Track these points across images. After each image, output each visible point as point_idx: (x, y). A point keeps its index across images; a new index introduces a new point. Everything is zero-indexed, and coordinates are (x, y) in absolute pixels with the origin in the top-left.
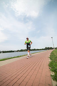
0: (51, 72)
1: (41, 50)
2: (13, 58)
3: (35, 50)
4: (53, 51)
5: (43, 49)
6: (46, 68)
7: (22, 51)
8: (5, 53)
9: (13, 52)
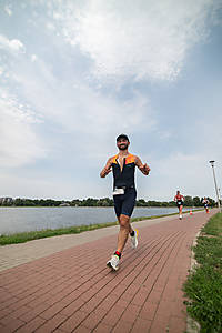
0: (189, 319)
1: (164, 205)
2: (56, 234)
3: (141, 203)
4: (217, 216)
6: (174, 300)
7: (90, 203)
8: (27, 205)
9: (58, 204)
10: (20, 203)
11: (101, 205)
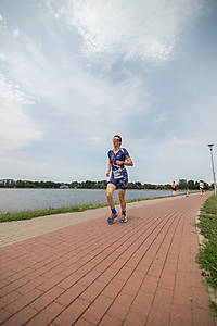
0: (211, 290)
1: (160, 188)
2: (60, 212)
3: (137, 186)
4: (212, 198)
5: (169, 187)
6: (191, 272)
7: (88, 185)
8: (27, 187)
9: (57, 186)
10: (21, 185)
11: (99, 187)
